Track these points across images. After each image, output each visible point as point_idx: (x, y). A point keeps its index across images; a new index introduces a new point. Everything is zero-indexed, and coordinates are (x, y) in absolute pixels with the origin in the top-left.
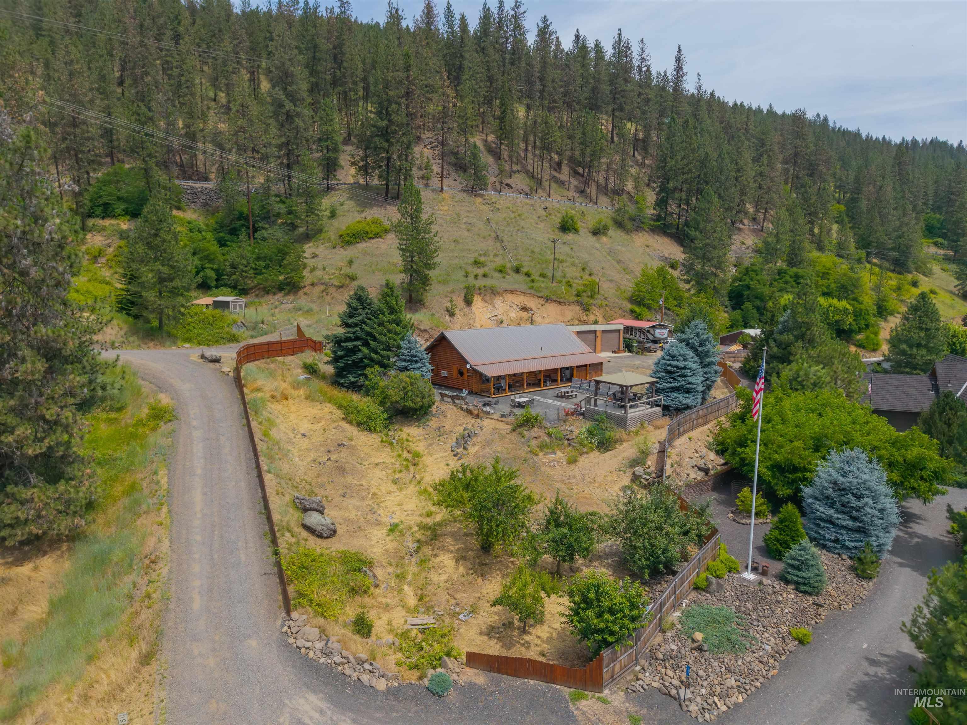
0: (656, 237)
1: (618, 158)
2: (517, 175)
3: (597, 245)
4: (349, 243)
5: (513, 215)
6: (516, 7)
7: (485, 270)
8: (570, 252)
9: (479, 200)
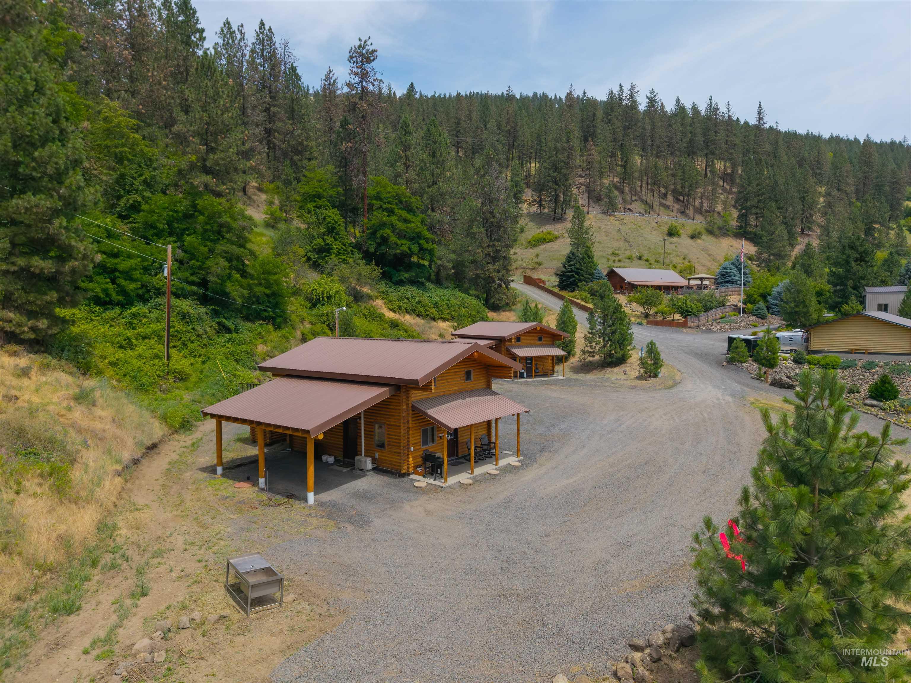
0: (738, 241)
1: (710, 188)
2: (635, 203)
3: (693, 244)
4: (535, 245)
5: (635, 227)
6: (632, 88)
7: (620, 258)
8: (674, 248)
9: (612, 218)
